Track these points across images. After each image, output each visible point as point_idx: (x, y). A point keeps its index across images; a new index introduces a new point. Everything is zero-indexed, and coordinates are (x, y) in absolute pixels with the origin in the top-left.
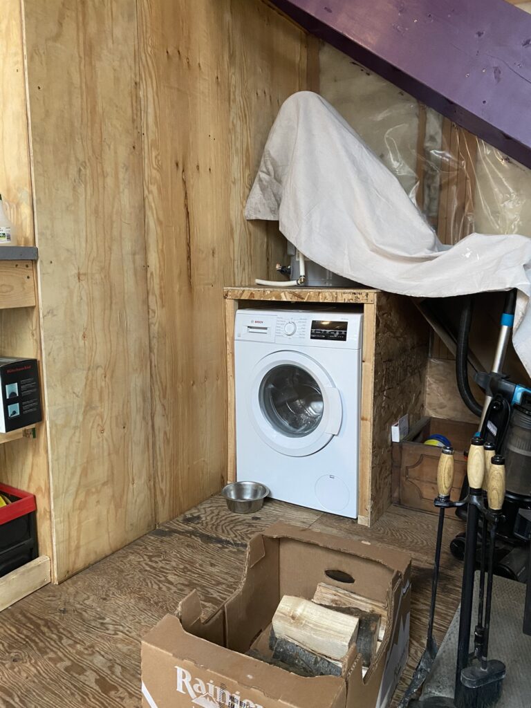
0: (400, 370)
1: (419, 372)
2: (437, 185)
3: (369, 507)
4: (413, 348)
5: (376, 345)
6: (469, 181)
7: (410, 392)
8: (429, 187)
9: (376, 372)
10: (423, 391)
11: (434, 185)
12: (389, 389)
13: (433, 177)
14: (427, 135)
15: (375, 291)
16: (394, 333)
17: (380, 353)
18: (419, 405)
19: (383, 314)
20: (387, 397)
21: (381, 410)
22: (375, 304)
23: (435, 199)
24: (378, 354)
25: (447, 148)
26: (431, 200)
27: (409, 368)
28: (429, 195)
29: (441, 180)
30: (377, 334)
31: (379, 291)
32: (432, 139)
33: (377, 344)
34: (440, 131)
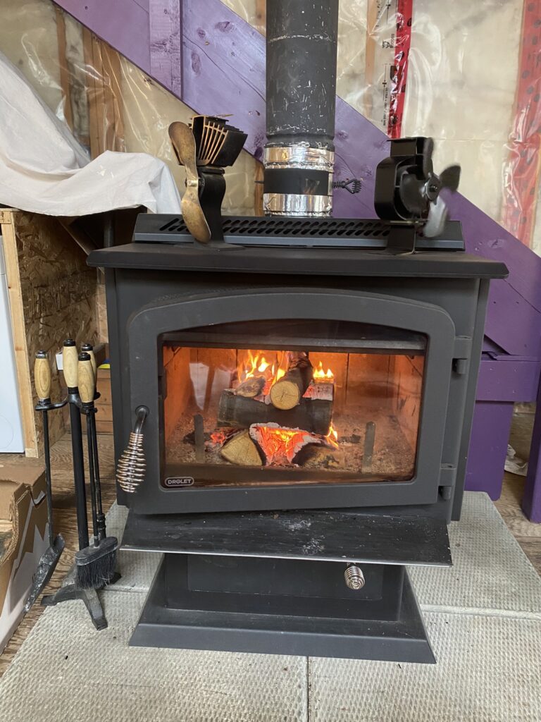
0: (60, 297)
1: (87, 298)
2: (85, 101)
3: (35, 438)
4: (75, 273)
5: (20, 269)
6: (115, 100)
7: (77, 319)
8: (77, 103)
9: (25, 299)
10: (94, 319)
11: (82, 101)
12: (47, 316)
13: (80, 92)
14: (69, 44)
15: (10, 210)
16: (46, 258)
17: (28, 278)
18: (91, 332)
19: (26, 236)
20: (46, 324)
21: (37, 339)
22: (13, 224)
23: (84, 117)
24: (25, 279)
25: (90, 61)
26: (80, 117)
27: (71, 294)
28: (78, 113)
29: (88, 96)
30: (20, 258)
31: (16, 210)
32: (73, 48)
33: (22, 268)
34: (81, 41)
